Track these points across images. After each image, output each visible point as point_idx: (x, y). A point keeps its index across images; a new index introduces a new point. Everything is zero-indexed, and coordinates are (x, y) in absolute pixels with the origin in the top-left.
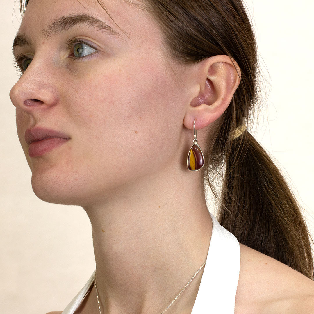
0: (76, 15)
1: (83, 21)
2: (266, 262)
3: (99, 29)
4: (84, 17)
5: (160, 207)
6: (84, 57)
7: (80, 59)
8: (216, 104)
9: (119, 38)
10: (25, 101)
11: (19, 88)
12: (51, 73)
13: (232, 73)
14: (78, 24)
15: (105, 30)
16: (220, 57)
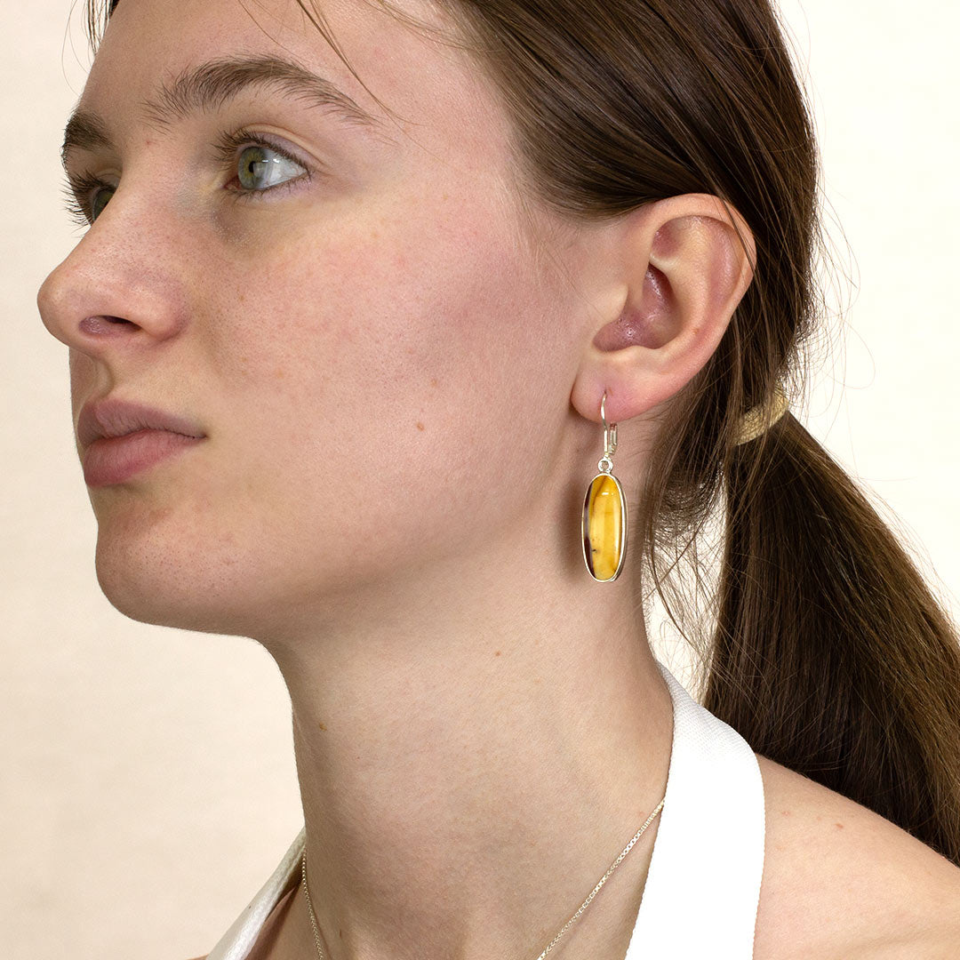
0: (245, 58)
1: (267, 77)
2: (839, 822)
3: (314, 103)
4: (272, 64)
5: (498, 654)
6: (266, 190)
7: (257, 195)
8: (676, 346)
9: (375, 132)
10: (83, 322)
11: (65, 281)
12: (168, 238)
13: (727, 248)
14: (251, 85)
15: (333, 109)
16: (689, 200)
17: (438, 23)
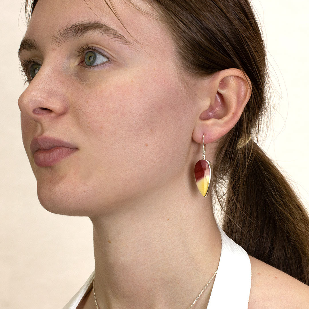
0: (88, 22)
2: (276, 276)
3: (111, 37)
5: (168, 220)
6: (95, 66)
7: (92, 68)
8: (226, 118)
9: (131, 47)
10: (34, 110)
11: (28, 96)
12: (61, 81)
13: (242, 86)
16: (231, 71)
17: (151, 12)
